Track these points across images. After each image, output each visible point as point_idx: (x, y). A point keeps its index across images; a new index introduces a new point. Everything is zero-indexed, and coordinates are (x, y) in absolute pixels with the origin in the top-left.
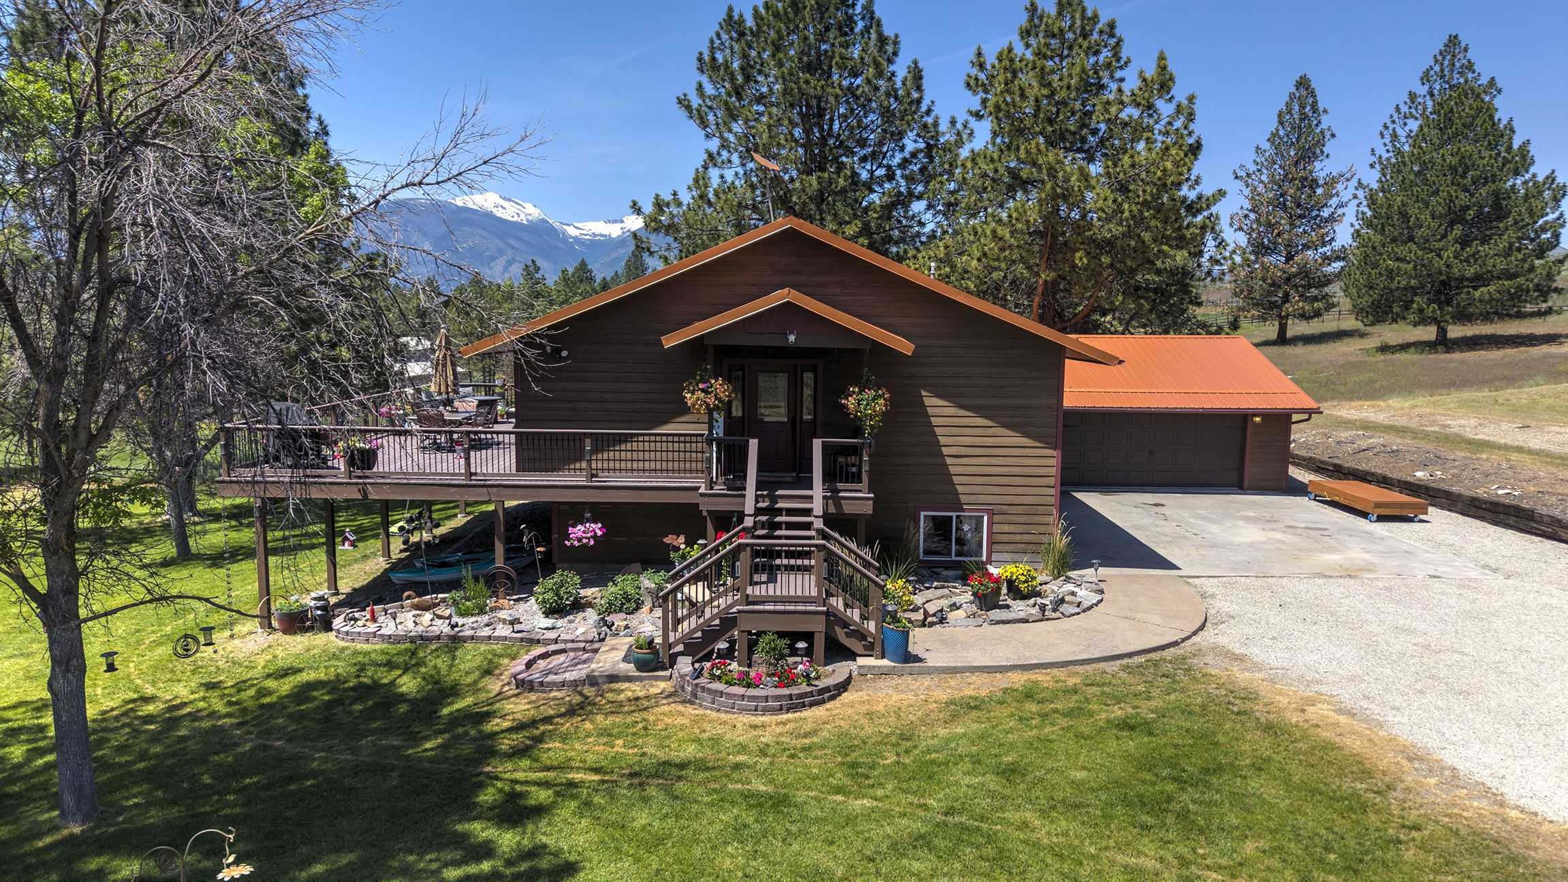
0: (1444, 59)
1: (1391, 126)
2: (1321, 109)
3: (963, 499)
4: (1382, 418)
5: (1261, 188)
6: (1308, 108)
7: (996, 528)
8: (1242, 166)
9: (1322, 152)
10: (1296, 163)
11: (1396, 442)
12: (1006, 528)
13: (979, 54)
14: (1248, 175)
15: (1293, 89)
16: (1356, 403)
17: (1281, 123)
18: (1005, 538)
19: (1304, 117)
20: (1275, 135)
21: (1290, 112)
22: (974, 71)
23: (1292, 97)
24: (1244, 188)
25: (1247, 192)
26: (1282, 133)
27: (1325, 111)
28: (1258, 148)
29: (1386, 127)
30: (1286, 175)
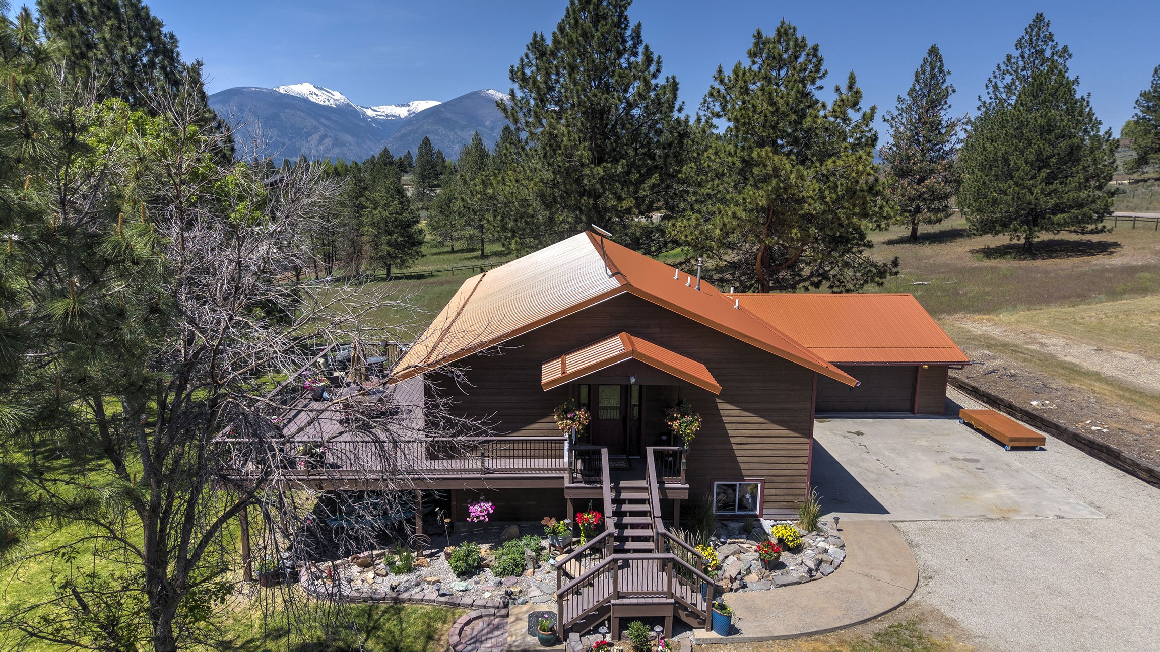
0: (1032, 30)
1: (994, 80)
2: (946, 71)
3: (744, 472)
4: (996, 332)
5: (902, 129)
6: (936, 70)
7: (767, 492)
8: (889, 112)
9: (946, 103)
10: (927, 111)
11: (1014, 365)
12: (773, 492)
13: (720, 71)
14: (893, 119)
15: (926, 56)
16: (977, 317)
17: (917, 81)
18: (773, 498)
19: (933, 77)
20: (913, 90)
21: (924, 73)
22: (716, 85)
23: (925, 61)
24: (889, 129)
25: (892, 131)
26: (917, 87)
27: (949, 73)
28: (899, 97)
29: (990, 81)
30: (920, 119)
